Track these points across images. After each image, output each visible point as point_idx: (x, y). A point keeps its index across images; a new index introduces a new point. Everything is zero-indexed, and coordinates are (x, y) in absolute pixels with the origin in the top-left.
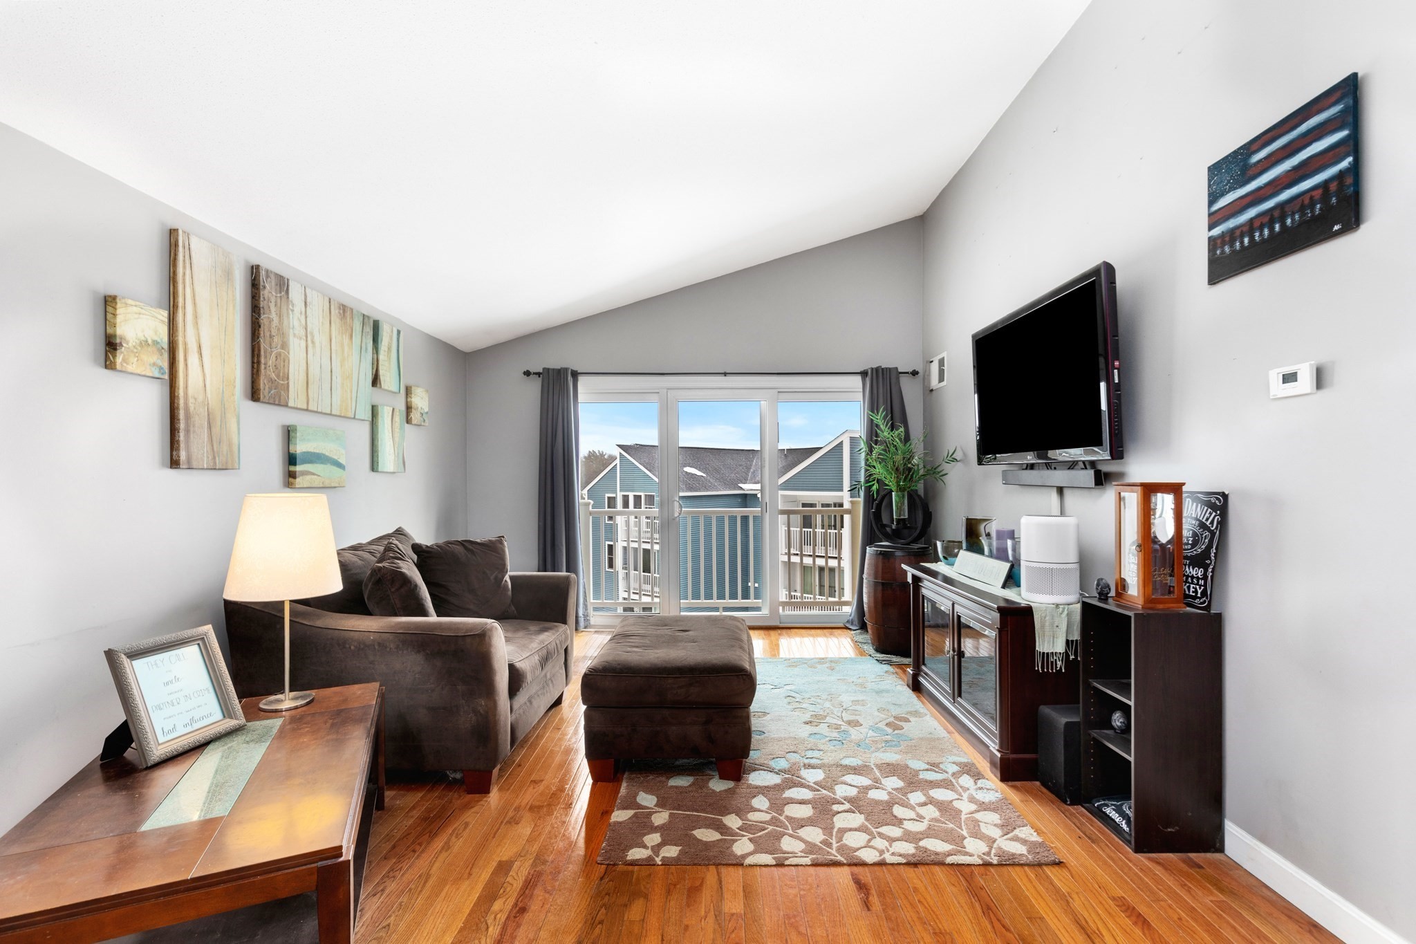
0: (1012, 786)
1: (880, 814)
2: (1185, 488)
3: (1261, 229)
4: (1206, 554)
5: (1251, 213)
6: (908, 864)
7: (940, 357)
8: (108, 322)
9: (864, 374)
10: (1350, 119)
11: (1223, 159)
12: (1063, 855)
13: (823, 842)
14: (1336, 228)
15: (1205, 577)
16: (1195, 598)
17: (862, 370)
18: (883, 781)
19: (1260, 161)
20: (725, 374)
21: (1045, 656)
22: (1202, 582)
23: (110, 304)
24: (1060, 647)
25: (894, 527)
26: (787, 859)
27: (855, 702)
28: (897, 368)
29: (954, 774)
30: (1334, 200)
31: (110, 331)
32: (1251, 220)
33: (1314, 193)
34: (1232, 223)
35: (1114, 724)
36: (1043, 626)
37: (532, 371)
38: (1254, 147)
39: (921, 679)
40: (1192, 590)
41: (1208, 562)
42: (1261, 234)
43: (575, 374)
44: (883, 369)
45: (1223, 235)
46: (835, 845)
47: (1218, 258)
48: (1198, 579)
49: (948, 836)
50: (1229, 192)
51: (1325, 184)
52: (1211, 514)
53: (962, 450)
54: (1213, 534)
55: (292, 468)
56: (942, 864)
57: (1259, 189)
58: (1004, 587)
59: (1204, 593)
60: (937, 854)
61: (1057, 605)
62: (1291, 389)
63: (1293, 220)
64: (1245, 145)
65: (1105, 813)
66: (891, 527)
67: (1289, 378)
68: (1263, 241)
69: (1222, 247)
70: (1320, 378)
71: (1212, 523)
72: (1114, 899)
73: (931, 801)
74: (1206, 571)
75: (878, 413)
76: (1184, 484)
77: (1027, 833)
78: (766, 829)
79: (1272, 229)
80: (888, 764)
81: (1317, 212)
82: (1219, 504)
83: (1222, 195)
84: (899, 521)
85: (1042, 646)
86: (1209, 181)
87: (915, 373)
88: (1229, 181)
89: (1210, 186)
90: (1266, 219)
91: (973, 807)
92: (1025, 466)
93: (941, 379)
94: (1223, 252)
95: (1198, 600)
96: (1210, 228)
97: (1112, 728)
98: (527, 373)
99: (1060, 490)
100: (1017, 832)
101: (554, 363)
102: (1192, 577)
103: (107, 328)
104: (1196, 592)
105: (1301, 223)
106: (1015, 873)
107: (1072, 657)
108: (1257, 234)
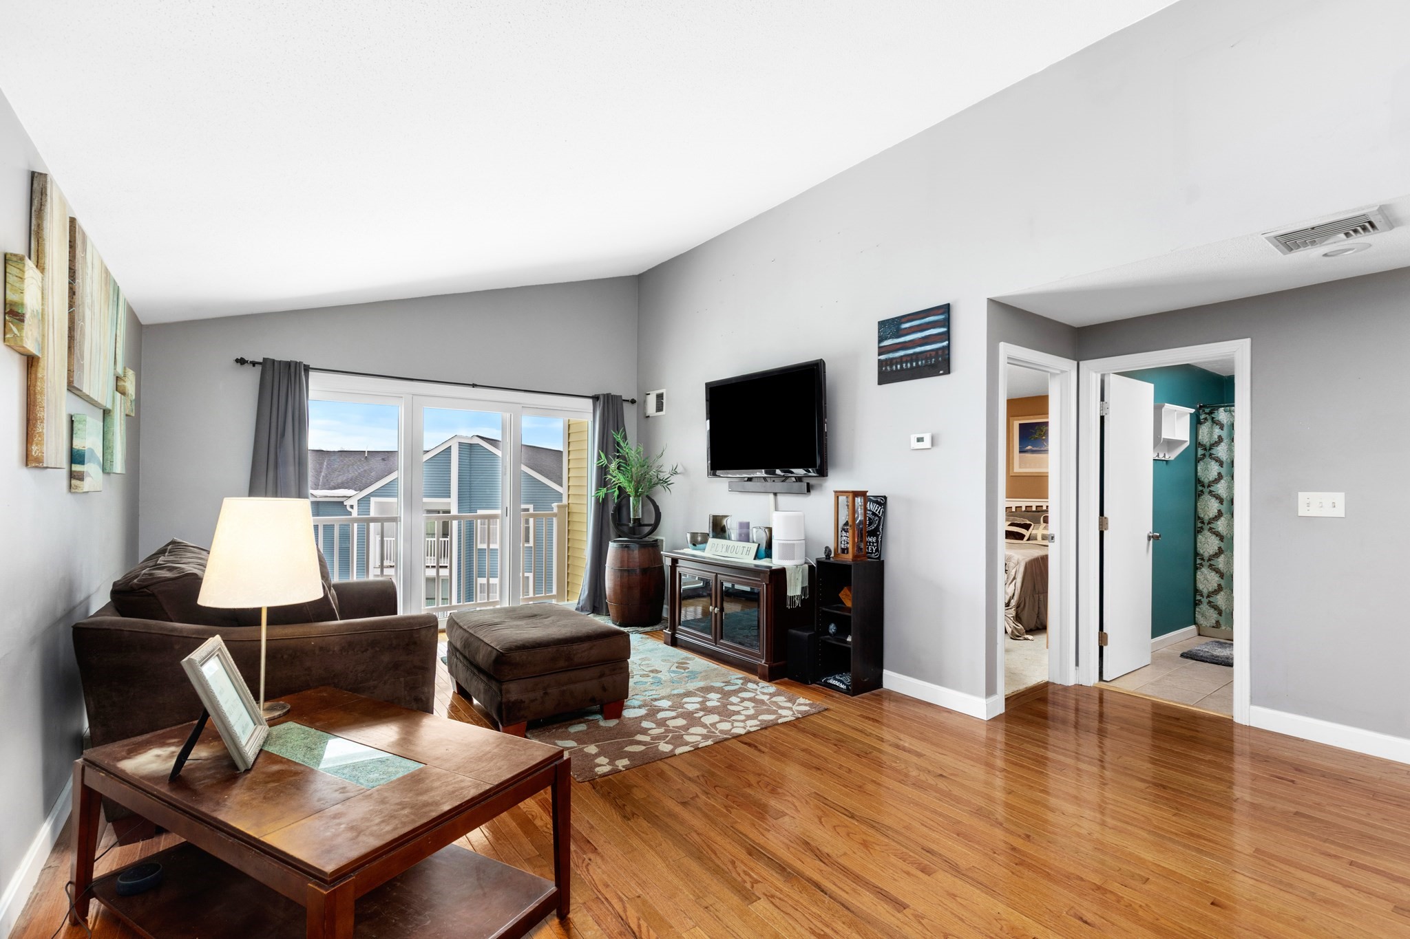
0: (776, 683)
1: (725, 712)
2: (868, 494)
3: (906, 363)
4: (877, 529)
5: (901, 353)
6: (762, 729)
7: (659, 392)
8: (8, 286)
9: (595, 398)
10: (947, 324)
11: (887, 320)
12: (826, 706)
13: (708, 732)
14: (941, 372)
15: (877, 542)
16: (872, 553)
17: (594, 394)
18: (708, 696)
19: (906, 328)
20: (474, 386)
21: (792, 597)
22: (875, 544)
23: (10, 262)
24: (799, 592)
25: (631, 525)
26: (698, 744)
27: (643, 659)
28: (621, 396)
29: (742, 684)
30: (940, 359)
31: (11, 296)
32: (902, 357)
33: (931, 353)
34: (891, 355)
35: (830, 631)
36: (790, 580)
37: (249, 358)
38: (903, 320)
39: (677, 636)
40: (870, 549)
41: (878, 533)
42: (906, 365)
43: (307, 369)
44: (612, 396)
45: (886, 360)
46: (717, 732)
47: (884, 372)
48: (873, 543)
49: (770, 712)
50: (889, 339)
51: (936, 350)
52: (878, 507)
53: (682, 466)
54: (880, 518)
55: (76, 468)
56: (778, 724)
57: (905, 342)
58: (755, 559)
59: (877, 550)
60: (771, 720)
61: (797, 566)
62: (920, 446)
63: (922, 363)
64: (898, 317)
65: (829, 683)
66: (628, 525)
67: (920, 440)
68: (907, 369)
69: (886, 367)
70: (933, 442)
71: (879, 512)
72: (858, 716)
73: (743, 700)
74: (877, 538)
75: (618, 433)
76: (867, 492)
77: (801, 700)
78: (668, 736)
79: (912, 364)
80: (702, 688)
81: (933, 362)
82: (882, 502)
83: (886, 339)
84: (635, 520)
85: (790, 593)
86: (879, 330)
87: (633, 402)
88: (889, 333)
89: (879, 332)
90: (909, 359)
91: (768, 697)
92: (746, 479)
93: (660, 408)
94: (886, 369)
95: (873, 555)
96: (879, 355)
97: (829, 634)
98: (241, 361)
99: (775, 494)
100: (798, 701)
101: (283, 352)
102: (870, 542)
103: (8, 292)
104: (872, 550)
105: (926, 366)
106: (812, 718)
107: (803, 597)
108: (904, 365)
